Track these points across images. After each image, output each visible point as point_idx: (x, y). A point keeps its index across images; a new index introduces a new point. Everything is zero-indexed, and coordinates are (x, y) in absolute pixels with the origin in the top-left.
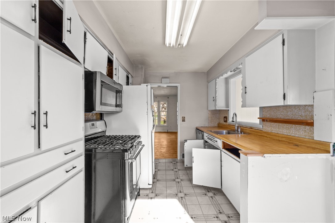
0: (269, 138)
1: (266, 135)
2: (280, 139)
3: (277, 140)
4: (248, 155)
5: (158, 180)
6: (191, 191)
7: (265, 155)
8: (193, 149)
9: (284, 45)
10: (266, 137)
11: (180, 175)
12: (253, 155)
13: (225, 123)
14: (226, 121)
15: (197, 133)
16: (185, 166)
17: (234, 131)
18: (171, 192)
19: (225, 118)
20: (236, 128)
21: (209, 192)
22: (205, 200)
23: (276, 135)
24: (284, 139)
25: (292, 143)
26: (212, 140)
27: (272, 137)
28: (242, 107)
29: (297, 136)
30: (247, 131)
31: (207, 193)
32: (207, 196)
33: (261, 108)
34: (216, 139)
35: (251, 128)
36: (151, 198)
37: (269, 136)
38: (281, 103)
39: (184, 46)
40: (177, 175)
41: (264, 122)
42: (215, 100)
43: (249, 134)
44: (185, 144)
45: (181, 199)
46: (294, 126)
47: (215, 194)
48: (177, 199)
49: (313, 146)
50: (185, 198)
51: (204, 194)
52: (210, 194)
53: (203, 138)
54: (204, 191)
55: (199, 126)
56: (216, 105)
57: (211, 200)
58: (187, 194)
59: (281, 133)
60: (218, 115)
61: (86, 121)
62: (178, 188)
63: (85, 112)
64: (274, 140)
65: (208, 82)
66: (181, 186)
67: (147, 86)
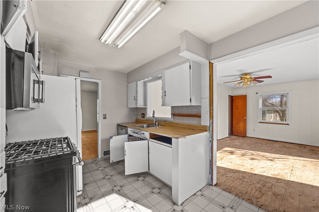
0: (178, 127)
1: (176, 125)
2: (185, 127)
3: (182, 128)
4: (179, 138)
5: (85, 184)
6: (125, 182)
7: (186, 137)
8: (125, 143)
9: (190, 69)
10: (176, 126)
11: (108, 172)
12: (181, 138)
13: (142, 119)
14: (144, 117)
15: (118, 129)
16: (111, 162)
17: (152, 124)
18: (107, 189)
19: (143, 115)
20: (154, 122)
21: (139, 177)
22: (139, 184)
23: (182, 125)
24: (186, 127)
25: (191, 128)
26: (139, 134)
27: (179, 126)
28: (162, 106)
29: (193, 124)
30: (162, 124)
31: (139, 178)
32: (139, 180)
33: (173, 107)
34: (143, 132)
35: (165, 121)
36: (86, 204)
37: (178, 126)
38: (188, 104)
39: (119, 47)
40: (105, 173)
41: (174, 117)
42: (136, 99)
43: (164, 125)
44: (111, 140)
45: (119, 191)
46: (191, 118)
47: (144, 177)
48: (115, 193)
49: (201, 129)
50: (122, 190)
51: (136, 180)
52: (141, 178)
53: (127, 133)
54: (135, 178)
55: (120, 123)
56: (137, 104)
57: (144, 183)
58: (122, 186)
59: (185, 123)
60: (136, 112)
62: (111, 183)
64: (181, 128)
65: (128, 83)
66: (114, 181)
67: (76, 80)
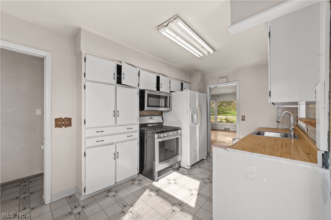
12: (217, 147)
36: (184, 174)
61: (140, 116)
63: (140, 111)
